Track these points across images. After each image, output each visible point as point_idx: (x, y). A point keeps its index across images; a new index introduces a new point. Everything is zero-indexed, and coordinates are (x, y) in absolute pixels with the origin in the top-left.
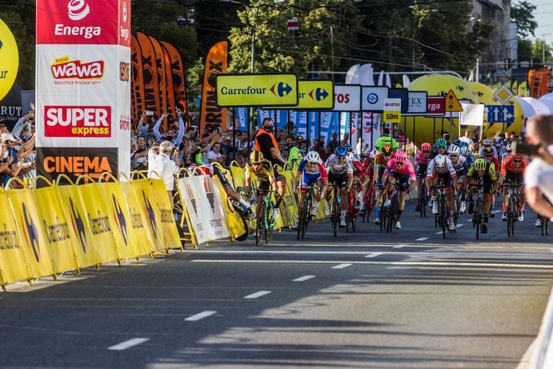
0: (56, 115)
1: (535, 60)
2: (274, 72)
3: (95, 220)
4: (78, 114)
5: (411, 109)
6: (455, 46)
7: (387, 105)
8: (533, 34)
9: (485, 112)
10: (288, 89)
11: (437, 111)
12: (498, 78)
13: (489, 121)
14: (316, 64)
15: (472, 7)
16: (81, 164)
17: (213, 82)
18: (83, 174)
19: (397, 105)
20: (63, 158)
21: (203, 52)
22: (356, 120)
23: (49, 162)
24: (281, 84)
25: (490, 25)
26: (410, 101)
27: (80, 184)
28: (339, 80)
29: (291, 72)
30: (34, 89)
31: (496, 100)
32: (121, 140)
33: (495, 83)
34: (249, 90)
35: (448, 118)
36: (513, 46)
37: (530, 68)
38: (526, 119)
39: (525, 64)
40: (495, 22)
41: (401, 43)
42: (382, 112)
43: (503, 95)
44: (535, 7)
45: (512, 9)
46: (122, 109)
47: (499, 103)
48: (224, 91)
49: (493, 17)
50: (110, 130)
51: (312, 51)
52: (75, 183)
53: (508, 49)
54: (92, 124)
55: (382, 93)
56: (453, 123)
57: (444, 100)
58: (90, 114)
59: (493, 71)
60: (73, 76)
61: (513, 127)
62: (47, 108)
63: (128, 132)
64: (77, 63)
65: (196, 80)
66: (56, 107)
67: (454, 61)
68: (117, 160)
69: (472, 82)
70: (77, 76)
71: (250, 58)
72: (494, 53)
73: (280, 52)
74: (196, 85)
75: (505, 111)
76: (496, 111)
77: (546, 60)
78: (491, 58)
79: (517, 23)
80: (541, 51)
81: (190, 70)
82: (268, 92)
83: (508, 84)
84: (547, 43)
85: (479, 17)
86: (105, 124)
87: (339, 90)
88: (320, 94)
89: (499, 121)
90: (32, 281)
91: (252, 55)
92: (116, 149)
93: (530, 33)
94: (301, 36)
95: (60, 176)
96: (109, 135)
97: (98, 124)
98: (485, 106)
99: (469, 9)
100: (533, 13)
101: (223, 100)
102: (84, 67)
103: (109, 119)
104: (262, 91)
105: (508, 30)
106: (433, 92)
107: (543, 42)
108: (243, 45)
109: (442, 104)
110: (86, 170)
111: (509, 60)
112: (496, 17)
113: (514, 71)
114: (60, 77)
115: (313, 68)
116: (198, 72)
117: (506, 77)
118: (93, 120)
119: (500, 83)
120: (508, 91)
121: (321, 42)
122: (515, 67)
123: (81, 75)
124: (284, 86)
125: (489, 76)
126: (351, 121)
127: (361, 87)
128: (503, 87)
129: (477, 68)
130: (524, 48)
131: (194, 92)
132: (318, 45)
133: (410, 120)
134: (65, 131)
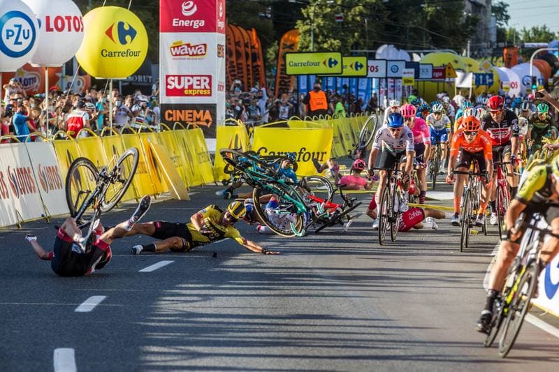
0: (174, 81)
1: (508, 42)
2: (327, 51)
3: (200, 154)
4: (189, 81)
5: (421, 76)
6: (453, 33)
7: (404, 73)
8: (507, 23)
9: (473, 78)
10: (336, 63)
11: (440, 77)
12: (483, 54)
13: (476, 84)
14: (356, 45)
15: (465, 5)
16: (191, 116)
17: (284, 58)
18: (192, 122)
19: (412, 73)
20: (178, 111)
21: (278, 38)
22: (383, 84)
23: (169, 114)
24: (330, 59)
25: (478, 17)
26: (421, 71)
27: (189, 129)
28: (371, 56)
29: (339, 51)
30: (159, 63)
31: (481, 69)
32: (219, 98)
33: (480, 58)
34: (308, 64)
35: (448, 82)
36: (493, 32)
37: (505, 48)
38: (502, 83)
39: (501, 45)
40: (481, 16)
41: (415, 30)
42: (401, 78)
43: (486, 66)
44: (508, 5)
45: (492, 6)
46: (220, 77)
47: (483, 72)
48: (291, 64)
49: (480, 12)
50: (211, 92)
51: (353, 36)
52: (186, 128)
53: (489, 35)
54: (199, 87)
55: (402, 65)
56: (451, 86)
57: (445, 70)
58: (197, 80)
59: (480, 50)
60: (185, 55)
61: (492, 88)
62: (167, 77)
63: (223, 93)
64: (188, 45)
65: (273, 57)
66: (174, 76)
67: (452, 43)
68: (216, 112)
69: (465, 57)
70: (189, 54)
71: (310, 41)
72: (480, 37)
73: (331, 37)
74: (273, 60)
75: (487, 77)
76: (481, 77)
77: (516, 42)
78: (478, 41)
79: (496, 16)
80: (513, 36)
81: (268, 50)
82: (322, 65)
83: (489, 59)
84: (517, 30)
85: (470, 12)
86: (208, 87)
87: (371, 63)
88: (358, 66)
89: (483, 84)
90: (157, 196)
91: (312, 40)
92: (215, 104)
93: (504, 23)
94: (346, 26)
95: (175, 124)
96: (210, 95)
97: (203, 87)
98: (474, 74)
99: (462, 7)
100: (507, 8)
101: (290, 70)
102: (193, 48)
103: (210, 84)
104: (317, 64)
105: (490, 21)
106: (437, 64)
107: (514, 30)
108: (305, 32)
109: (444, 72)
110: (195, 119)
111: (491, 42)
112: (482, 13)
113: (494, 49)
114: (176, 55)
115: (354, 48)
116: (275, 51)
117: (488, 53)
118: (200, 85)
119: (483, 59)
120: (490, 64)
121: (360, 30)
122: (495, 47)
123: (191, 53)
124: (333, 60)
125: (476, 53)
126: (380, 84)
127: (387, 61)
128: (486, 60)
129: (469, 47)
130: (501, 34)
131: (271, 65)
132: (357, 32)
133: (421, 83)
134: (180, 93)
